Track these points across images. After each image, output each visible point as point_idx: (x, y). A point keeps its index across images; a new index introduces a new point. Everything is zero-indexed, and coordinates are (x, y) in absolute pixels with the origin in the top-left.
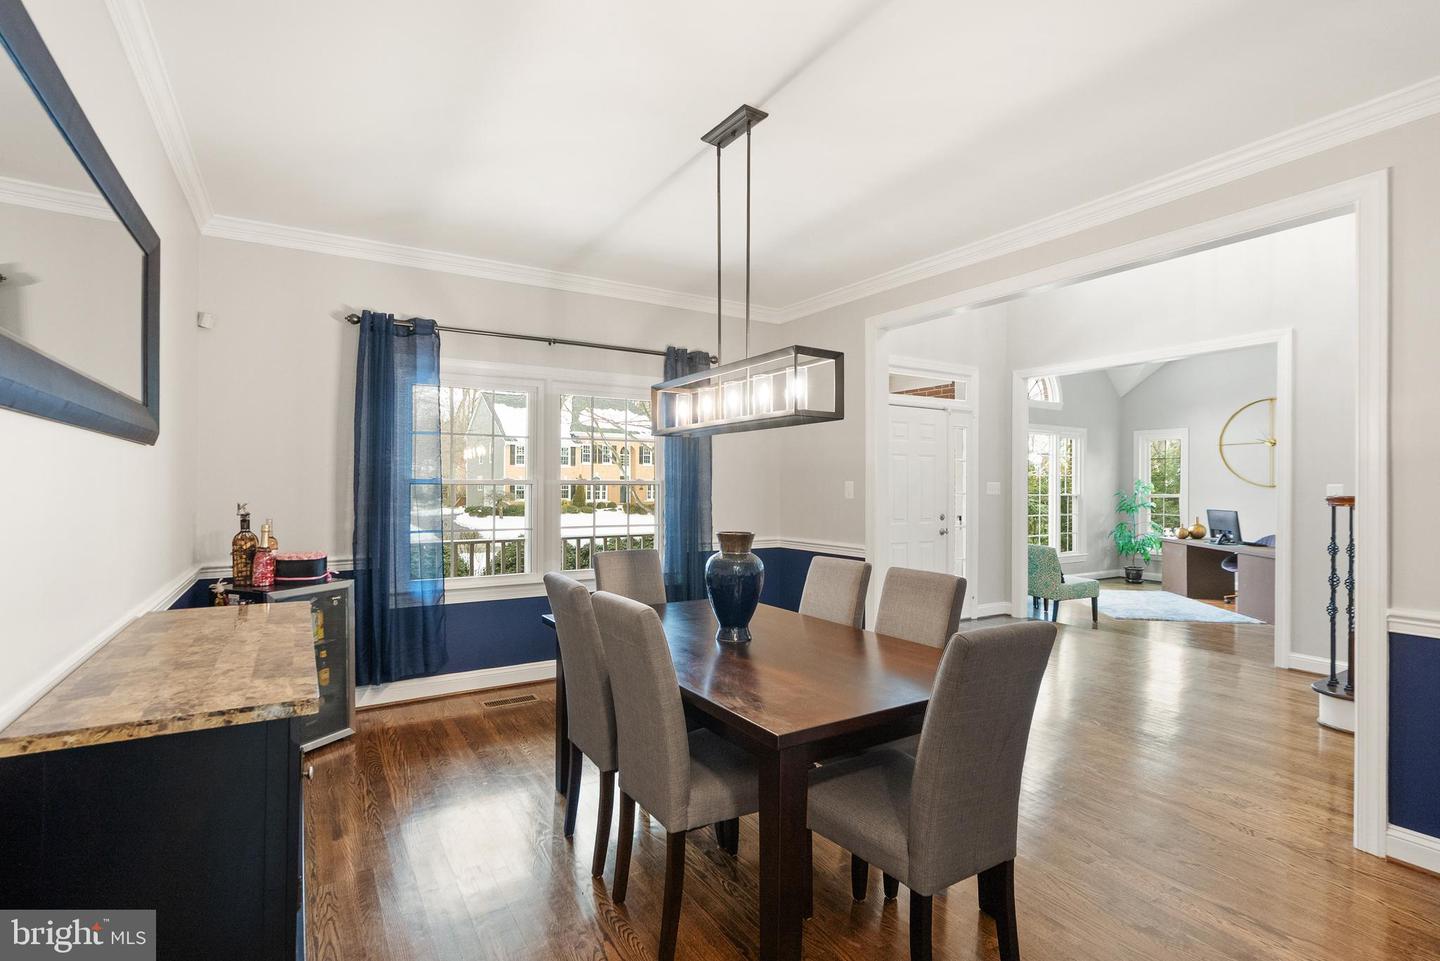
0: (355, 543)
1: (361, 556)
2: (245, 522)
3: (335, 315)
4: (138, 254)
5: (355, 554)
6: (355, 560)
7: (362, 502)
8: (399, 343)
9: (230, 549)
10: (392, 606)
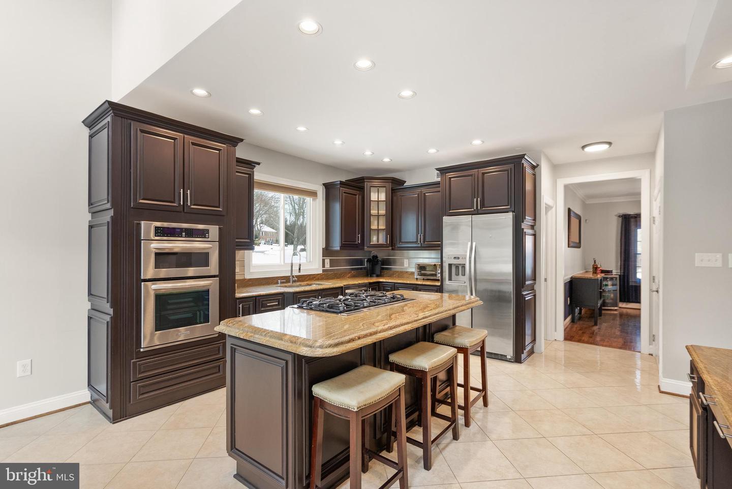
0: (621, 268)
1: (622, 271)
2: (595, 262)
3: (616, 216)
4: (578, 221)
5: (621, 270)
6: (621, 273)
7: (623, 258)
8: (632, 220)
9: (592, 267)
10: (631, 284)
